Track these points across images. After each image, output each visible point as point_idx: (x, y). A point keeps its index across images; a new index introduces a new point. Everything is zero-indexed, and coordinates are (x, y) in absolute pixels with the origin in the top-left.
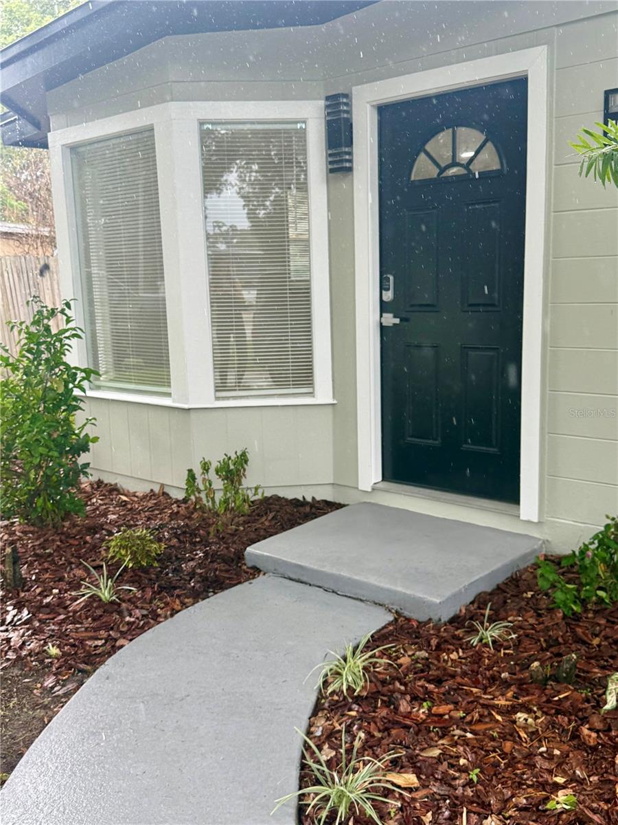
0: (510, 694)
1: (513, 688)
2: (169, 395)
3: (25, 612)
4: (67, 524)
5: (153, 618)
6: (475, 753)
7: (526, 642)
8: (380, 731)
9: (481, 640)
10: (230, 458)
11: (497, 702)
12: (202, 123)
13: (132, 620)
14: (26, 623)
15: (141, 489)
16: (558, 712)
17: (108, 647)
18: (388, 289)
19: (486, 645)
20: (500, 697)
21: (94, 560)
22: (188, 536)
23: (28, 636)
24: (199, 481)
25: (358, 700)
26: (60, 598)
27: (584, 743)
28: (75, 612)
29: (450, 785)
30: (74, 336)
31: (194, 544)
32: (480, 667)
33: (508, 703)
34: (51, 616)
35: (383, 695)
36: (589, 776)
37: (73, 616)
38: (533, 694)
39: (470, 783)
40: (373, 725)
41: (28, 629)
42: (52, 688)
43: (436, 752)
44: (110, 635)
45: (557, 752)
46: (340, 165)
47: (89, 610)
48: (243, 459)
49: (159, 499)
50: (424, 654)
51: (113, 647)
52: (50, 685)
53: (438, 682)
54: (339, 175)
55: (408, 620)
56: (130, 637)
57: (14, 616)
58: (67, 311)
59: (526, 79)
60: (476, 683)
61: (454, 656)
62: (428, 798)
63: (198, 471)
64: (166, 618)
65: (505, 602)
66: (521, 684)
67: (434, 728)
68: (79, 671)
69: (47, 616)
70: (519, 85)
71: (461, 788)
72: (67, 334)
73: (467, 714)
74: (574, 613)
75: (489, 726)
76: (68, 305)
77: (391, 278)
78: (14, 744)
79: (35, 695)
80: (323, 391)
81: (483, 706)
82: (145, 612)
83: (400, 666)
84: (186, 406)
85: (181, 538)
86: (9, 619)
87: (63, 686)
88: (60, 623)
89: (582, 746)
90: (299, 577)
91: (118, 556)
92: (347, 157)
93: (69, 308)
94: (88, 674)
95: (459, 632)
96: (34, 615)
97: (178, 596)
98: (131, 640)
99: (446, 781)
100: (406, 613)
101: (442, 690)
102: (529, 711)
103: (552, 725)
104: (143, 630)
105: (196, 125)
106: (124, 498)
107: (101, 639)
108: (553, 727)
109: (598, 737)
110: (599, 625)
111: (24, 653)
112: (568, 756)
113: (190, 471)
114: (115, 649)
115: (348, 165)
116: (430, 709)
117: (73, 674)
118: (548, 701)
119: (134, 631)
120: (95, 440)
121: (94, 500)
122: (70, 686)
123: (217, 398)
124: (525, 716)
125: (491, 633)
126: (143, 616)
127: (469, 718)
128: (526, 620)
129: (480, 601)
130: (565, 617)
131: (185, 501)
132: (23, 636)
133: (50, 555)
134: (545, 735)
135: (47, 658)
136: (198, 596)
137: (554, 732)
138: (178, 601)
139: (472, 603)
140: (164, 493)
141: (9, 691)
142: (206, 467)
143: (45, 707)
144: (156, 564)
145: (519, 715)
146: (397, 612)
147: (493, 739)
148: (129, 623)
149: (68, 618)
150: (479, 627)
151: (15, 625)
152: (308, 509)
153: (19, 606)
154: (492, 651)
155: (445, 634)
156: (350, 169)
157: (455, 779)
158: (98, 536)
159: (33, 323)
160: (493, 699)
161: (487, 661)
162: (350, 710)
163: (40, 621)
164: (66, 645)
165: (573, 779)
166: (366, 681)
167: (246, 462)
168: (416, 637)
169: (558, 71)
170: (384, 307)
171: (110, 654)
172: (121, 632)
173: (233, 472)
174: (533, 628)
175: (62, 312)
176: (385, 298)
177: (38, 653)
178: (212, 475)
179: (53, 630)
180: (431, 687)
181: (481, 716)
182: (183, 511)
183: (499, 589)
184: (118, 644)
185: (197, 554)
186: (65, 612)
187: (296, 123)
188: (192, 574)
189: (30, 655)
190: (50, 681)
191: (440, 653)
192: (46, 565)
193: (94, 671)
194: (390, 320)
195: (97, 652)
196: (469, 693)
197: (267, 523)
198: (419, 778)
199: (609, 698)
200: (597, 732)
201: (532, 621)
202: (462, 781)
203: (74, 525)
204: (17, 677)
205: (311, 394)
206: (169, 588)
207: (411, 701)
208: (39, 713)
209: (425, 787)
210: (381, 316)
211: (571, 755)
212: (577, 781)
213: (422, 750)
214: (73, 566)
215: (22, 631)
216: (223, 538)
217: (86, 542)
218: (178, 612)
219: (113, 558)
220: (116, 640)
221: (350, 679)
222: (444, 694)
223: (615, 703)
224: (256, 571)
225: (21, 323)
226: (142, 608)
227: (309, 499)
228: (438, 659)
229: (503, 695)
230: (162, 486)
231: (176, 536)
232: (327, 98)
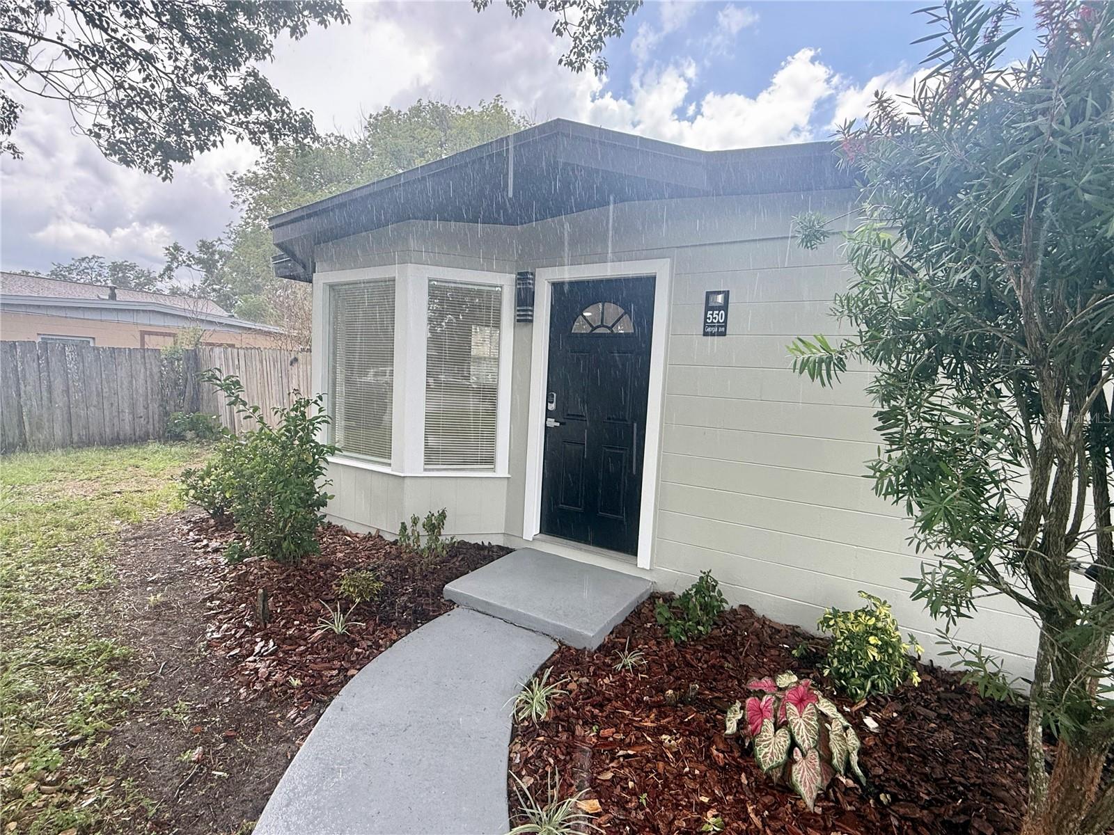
0: (653, 716)
1: (654, 710)
2: (390, 465)
3: (271, 643)
4: (305, 561)
5: (377, 649)
6: (638, 775)
7: (655, 668)
8: (563, 754)
9: (624, 666)
10: (433, 515)
11: (645, 724)
12: (430, 281)
13: (360, 650)
14: (271, 654)
15: (363, 532)
16: (691, 733)
17: (341, 677)
18: (552, 402)
19: (628, 671)
20: (646, 719)
21: (327, 594)
22: (400, 574)
23: (274, 667)
24: (409, 531)
25: (544, 725)
26: (300, 630)
27: (716, 763)
28: (313, 644)
29: (625, 809)
30: (324, 421)
31: (404, 580)
32: (626, 690)
33: (653, 725)
34: (292, 647)
35: (563, 721)
36: (725, 795)
37: (312, 647)
38: (669, 716)
39: (640, 807)
40: (558, 750)
41: (274, 661)
42: (295, 719)
43: (609, 775)
44: (342, 665)
45: (697, 772)
46: (524, 317)
47: (325, 642)
48: (443, 515)
49: (375, 540)
50: (585, 680)
51: (345, 676)
52: (292, 717)
53: (601, 706)
54: (522, 323)
55: (569, 648)
56: (358, 667)
57: (262, 648)
58: (319, 402)
59: (654, 278)
60: (627, 706)
61: (606, 680)
62: (609, 822)
63: (409, 524)
64: (386, 648)
65: (633, 632)
66: (658, 705)
67: (604, 751)
68: (317, 702)
69: (289, 648)
70: (651, 281)
71: (634, 812)
72: (318, 420)
73: (626, 737)
74: (683, 642)
75: (644, 748)
76: (320, 397)
77: (555, 395)
78: (259, 784)
79: (278, 727)
80: (502, 468)
81: (638, 729)
82: (370, 643)
83: (571, 692)
84: (402, 475)
85: (395, 575)
86: (257, 649)
87: (304, 717)
88: (301, 654)
89: (713, 765)
90: (484, 610)
91: (347, 593)
92: (530, 313)
93: (321, 400)
94: (326, 704)
95: (607, 660)
96: (279, 646)
97: (395, 627)
98: (359, 670)
99: (622, 804)
100: (566, 642)
101: (605, 714)
102: (671, 733)
103: (688, 746)
104: (369, 659)
105: (427, 281)
106: (349, 538)
107: (334, 669)
108: (690, 747)
109: (725, 757)
110: (700, 651)
111: (270, 684)
112: (705, 775)
113: (403, 523)
114: (347, 679)
115: (530, 318)
116: (598, 732)
117: (312, 705)
118: (682, 722)
119: (361, 662)
120: (332, 497)
121: (325, 539)
122: (311, 717)
123: (425, 470)
124: (669, 738)
125: (630, 660)
126: (368, 646)
127: (628, 740)
128: (650, 648)
129: (618, 631)
130: (676, 645)
131: (395, 543)
132: (269, 666)
133: (292, 589)
134: (685, 755)
135: (290, 689)
136: (411, 626)
137: (691, 753)
138: (394, 632)
139: (612, 633)
140: (379, 536)
141: (256, 724)
142: (415, 521)
143: (288, 740)
144: (376, 599)
145: (664, 737)
146: (560, 641)
147: (648, 761)
148: (357, 654)
149: (306, 650)
150: (622, 656)
151: (262, 656)
152: (486, 553)
153: (266, 638)
154: (633, 676)
155: (598, 662)
156: (531, 321)
157: (627, 802)
158: (329, 571)
159: (292, 410)
160: (641, 721)
161: (630, 685)
162: (539, 735)
163: (283, 652)
164: (306, 676)
165: (714, 799)
166: (549, 708)
167: (445, 517)
168: (577, 665)
169: (677, 276)
170: (549, 414)
171: (343, 684)
172: (352, 662)
173: (435, 525)
174: (657, 655)
175: (315, 402)
176: (549, 408)
177: (282, 685)
178: (419, 527)
179: (295, 661)
180: (596, 711)
181: (637, 738)
182: (394, 551)
183: (627, 622)
184: (349, 673)
185: (407, 590)
186: (305, 643)
187: (496, 287)
188: (405, 608)
189: (275, 686)
190: (292, 712)
191: (597, 678)
192: (288, 598)
193: (331, 701)
194: (552, 423)
195: (332, 682)
196: (624, 716)
197: (457, 564)
198: (601, 803)
199: (728, 724)
200: (723, 752)
201: (655, 648)
202: (633, 804)
203: (311, 562)
204: (263, 708)
205: (493, 470)
206: (387, 621)
207: (583, 725)
208: (282, 747)
209: (607, 811)
210: (546, 420)
211: (708, 775)
212: (717, 801)
213: (598, 773)
214: (311, 599)
215: (268, 662)
216: (426, 576)
217: (320, 577)
218: (395, 642)
219: (342, 593)
220: (347, 670)
221: (538, 709)
222: (606, 718)
223: (735, 729)
224: (451, 605)
225: (283, 410)
226: (368, 639)
227: (486, 544)
228: (596, 683)
229: (648, 717)
230: (378, 530)
231: (390, 574)
232: (519, 274)
